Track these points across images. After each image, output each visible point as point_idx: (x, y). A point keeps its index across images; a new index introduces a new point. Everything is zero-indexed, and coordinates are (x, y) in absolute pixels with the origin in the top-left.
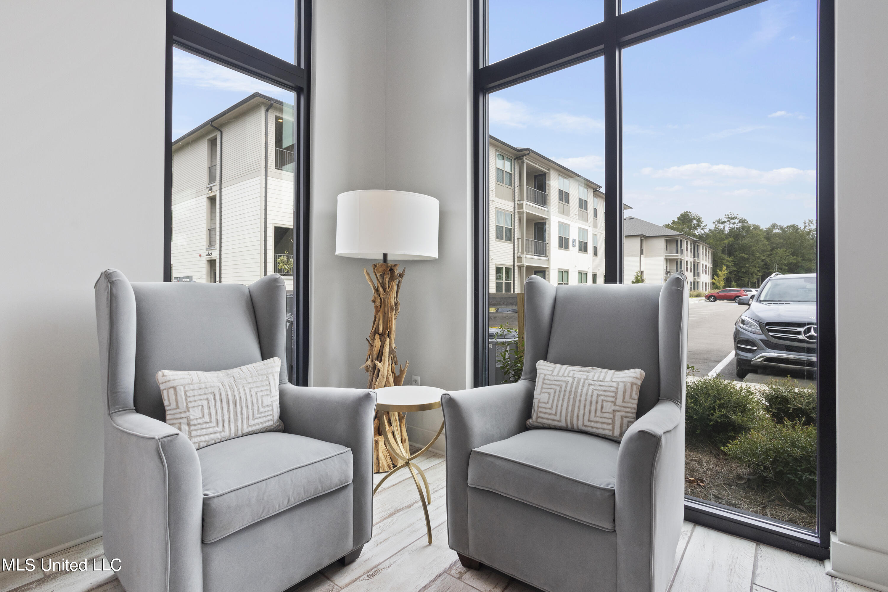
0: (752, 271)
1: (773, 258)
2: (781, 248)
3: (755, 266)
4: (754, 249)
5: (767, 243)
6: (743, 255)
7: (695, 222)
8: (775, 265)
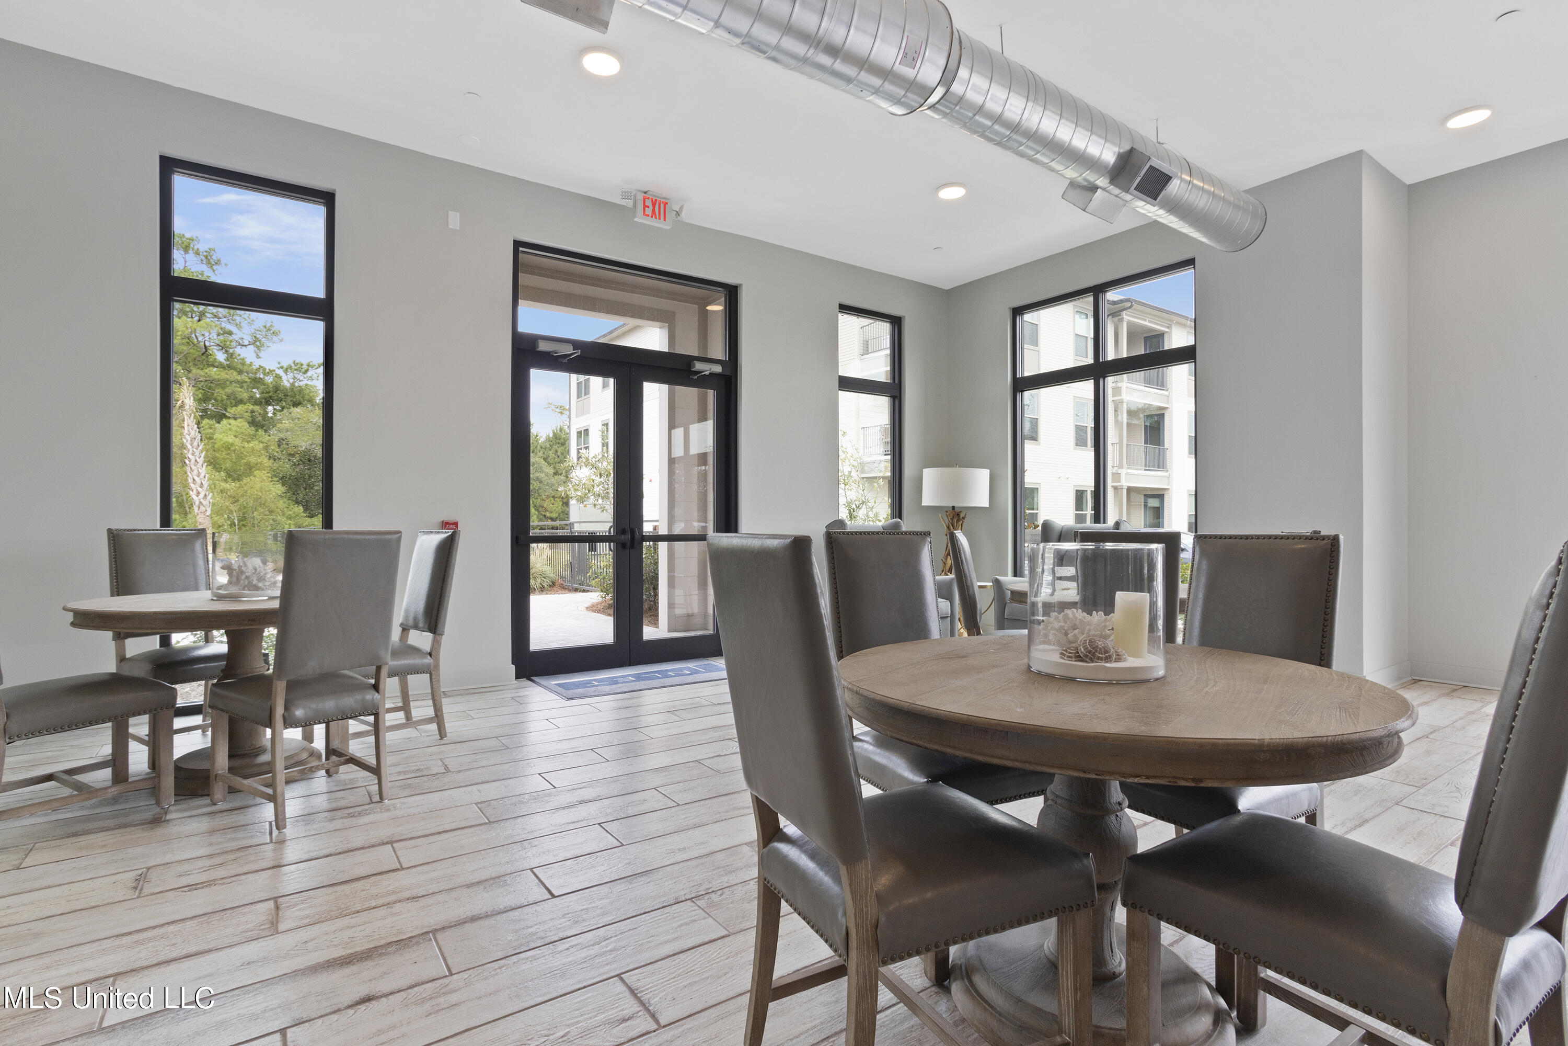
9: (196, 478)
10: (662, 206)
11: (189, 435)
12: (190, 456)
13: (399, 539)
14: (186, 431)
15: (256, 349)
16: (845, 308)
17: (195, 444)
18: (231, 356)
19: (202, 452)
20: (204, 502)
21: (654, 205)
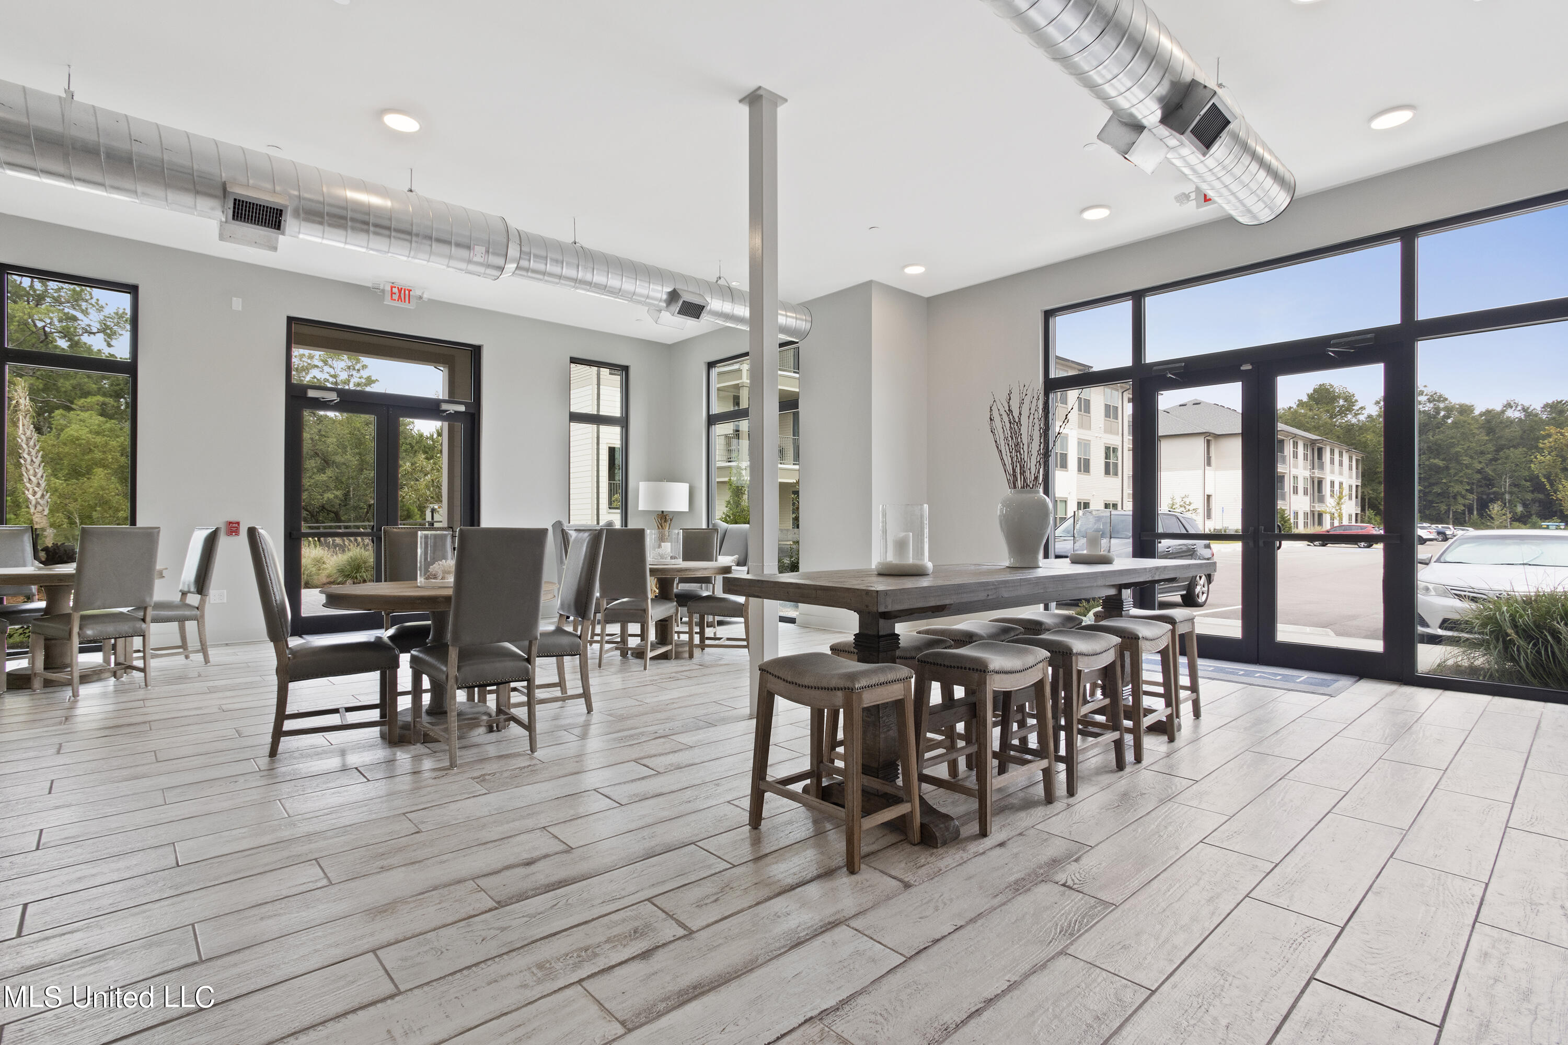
0: (1455, 491)
1: (1500, 466)
2: (1515, 447)
3: (1461, 482)
4: (1458, 449)
5: (1487, 438)
6: (1436, 461)
7: (1341, 402)
8: (1506, 478)
9: (32, 478)
10: (407, 292)
11: (25, 434)
12: (26, 456)
13: (159, 532)
14: (21, 431)
15: (106, 337)
16: (574, 360)
17: (32, 443)
18: (75, 344)
19: (38, 451)
20: (41, 502)
21: (400, 291)
